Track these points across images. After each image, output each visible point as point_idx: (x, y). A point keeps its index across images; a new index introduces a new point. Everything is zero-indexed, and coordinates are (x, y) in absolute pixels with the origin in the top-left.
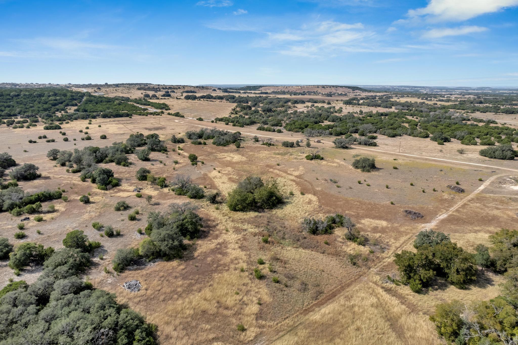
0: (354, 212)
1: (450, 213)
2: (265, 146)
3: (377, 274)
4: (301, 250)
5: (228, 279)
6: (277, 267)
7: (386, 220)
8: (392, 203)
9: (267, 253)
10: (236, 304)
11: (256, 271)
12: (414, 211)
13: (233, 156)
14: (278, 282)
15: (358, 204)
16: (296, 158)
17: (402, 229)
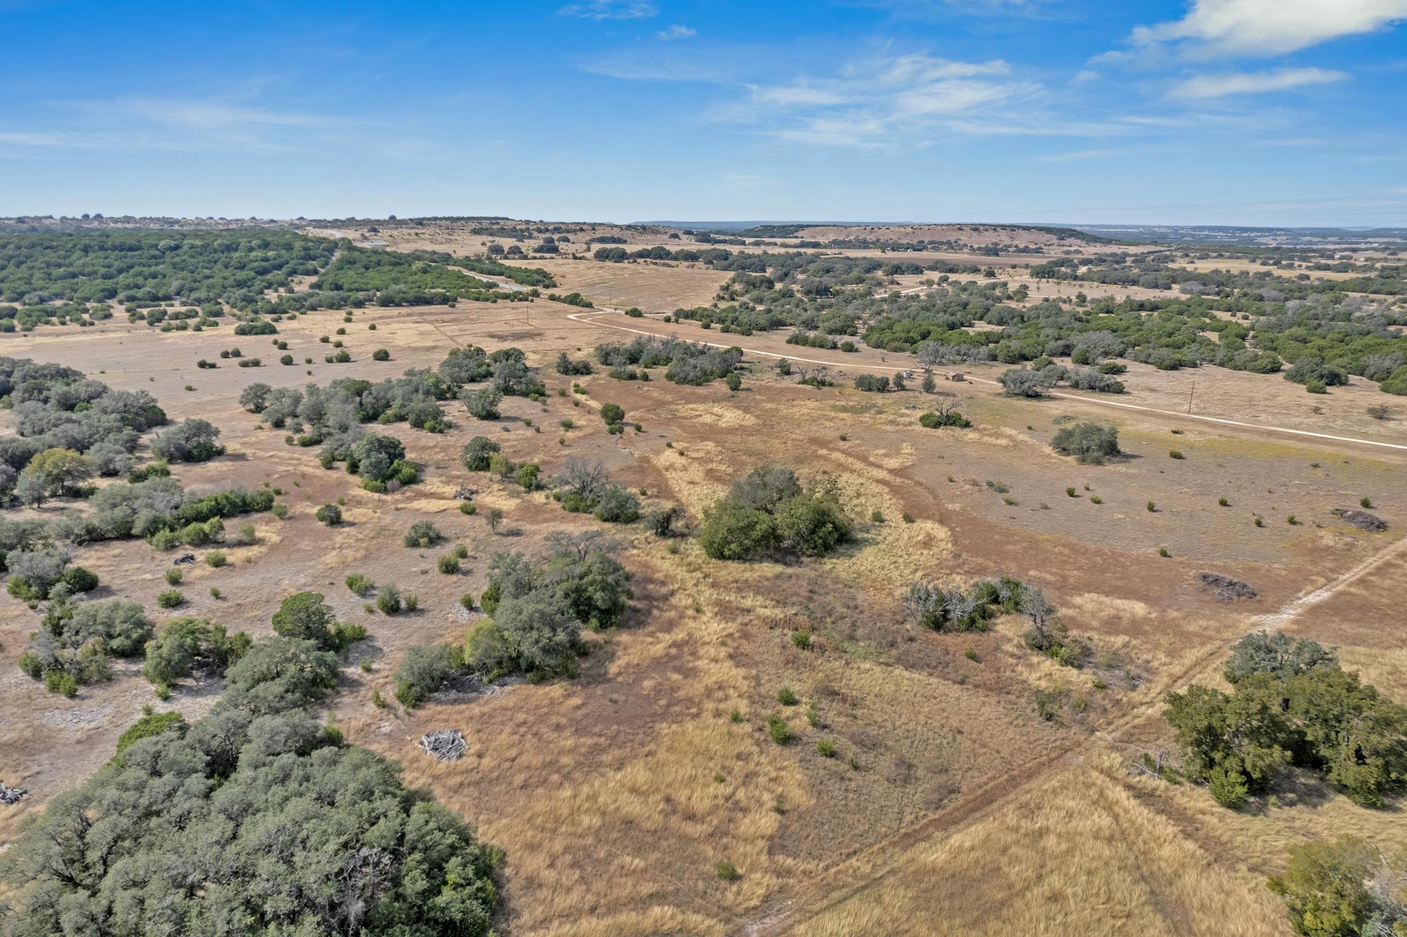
0: (1052, 574)
1: (1341, 588)
2: (809, 387)
3: (1113, 748)
4: (898, 671)
5: (697, 740)
6: (832, 713)
7: (1144, 598)
8: (1164, 554)
9: (804, 676)
10: (717, 806)
11: (774, 723)
12: (1229, 577)
13: (720, 412)
14: (833, 755)
15: (1066, 551)
16: (892, 422)
17: (1193, 627)
